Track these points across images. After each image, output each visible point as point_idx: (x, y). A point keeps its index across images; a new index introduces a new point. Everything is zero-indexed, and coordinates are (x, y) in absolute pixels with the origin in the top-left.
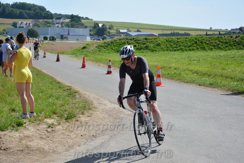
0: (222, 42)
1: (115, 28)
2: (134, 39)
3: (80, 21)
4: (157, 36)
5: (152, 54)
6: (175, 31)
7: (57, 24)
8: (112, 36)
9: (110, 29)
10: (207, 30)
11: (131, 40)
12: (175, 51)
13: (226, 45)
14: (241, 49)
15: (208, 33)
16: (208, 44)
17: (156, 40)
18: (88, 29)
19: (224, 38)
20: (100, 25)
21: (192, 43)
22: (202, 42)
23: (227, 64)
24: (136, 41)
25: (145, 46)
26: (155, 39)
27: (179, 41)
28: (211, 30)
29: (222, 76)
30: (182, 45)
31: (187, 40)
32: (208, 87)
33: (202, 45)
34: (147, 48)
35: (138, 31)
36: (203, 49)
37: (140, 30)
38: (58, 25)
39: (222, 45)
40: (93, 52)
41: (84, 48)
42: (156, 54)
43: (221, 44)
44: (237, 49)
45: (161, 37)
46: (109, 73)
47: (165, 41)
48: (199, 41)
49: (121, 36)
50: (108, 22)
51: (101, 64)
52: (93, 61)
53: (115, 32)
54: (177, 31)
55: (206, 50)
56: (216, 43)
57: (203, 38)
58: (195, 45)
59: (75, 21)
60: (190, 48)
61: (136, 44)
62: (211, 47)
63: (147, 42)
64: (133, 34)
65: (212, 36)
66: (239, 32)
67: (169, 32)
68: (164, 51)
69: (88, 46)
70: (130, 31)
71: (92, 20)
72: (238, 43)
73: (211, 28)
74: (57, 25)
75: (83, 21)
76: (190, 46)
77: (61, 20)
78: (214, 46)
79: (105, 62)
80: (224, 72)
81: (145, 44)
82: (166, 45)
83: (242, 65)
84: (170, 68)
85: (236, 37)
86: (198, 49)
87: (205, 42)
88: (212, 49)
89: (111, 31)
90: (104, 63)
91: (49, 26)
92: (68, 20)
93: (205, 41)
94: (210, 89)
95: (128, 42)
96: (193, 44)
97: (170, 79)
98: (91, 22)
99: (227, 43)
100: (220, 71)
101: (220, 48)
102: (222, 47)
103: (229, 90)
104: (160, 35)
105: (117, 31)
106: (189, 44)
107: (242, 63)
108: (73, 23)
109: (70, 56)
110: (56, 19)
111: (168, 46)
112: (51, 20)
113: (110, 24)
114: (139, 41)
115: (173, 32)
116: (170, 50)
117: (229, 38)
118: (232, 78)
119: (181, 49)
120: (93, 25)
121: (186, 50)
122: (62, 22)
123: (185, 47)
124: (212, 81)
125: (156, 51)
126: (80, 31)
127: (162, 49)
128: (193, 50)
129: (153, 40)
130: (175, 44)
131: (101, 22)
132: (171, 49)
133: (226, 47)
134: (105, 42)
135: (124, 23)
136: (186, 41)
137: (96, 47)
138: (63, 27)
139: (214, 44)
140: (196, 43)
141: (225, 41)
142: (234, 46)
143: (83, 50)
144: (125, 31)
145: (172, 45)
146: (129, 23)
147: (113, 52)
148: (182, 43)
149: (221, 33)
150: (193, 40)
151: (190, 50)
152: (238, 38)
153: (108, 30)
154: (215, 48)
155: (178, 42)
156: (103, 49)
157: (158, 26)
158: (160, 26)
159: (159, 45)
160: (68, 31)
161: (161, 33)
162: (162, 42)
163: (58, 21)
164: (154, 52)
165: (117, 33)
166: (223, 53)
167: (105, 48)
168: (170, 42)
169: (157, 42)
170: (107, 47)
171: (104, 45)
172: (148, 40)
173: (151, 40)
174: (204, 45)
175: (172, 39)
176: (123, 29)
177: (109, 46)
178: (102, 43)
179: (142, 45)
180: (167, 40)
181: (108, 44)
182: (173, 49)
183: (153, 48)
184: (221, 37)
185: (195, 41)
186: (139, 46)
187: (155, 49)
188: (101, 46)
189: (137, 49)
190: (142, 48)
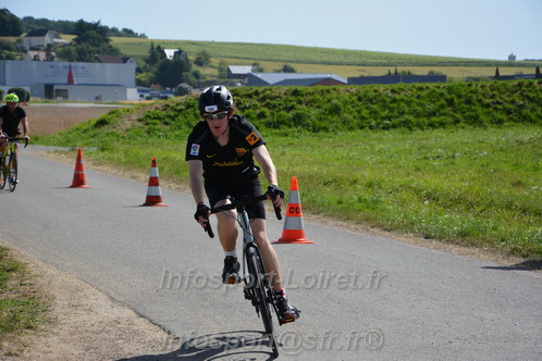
0: (531, 100)
1: (215, 61)
3: (107, 41)
4: (344, 84)
6: (400, 69)
7: (32, 49)
8: (205, 85)
9: (199, 63)
10: (498, 64)
12: (386, 128)
15: (501, 74)
16: (488, 106)
17: (328, 96)
18: (131, 67)
19: (538, 88)
20: (170, 53)
21: (438, 103)
22: (469, 102)
24: (263, 99)
25: (291, 114)
27: (397, 97)
28: (511, 62)
30: (407, 109)
31: (423, 94)
32: (452, 242)
33: (470, 110)
34: (298, 120)
35: (286, 70)
36: (475, 121)
38: (35, 53)
39: (533, 110)
40: (130, 137)
41: (102, 123)
42: (327, 139)
43: (532, 105)
47: (355, 98)
48: (459, 96)
49: (232, 85)
50: (194, 43)
52: (118, 164)
53: (216, 72)
54: (406, 69)
56: (513, 102)
57: (473, 88)
58: (448, 110)
59: (90, 40)
60: (434, 119)
61: (266, 110)
62: (499, 116)
63: (300, 103)
64: (271, 79)
68: (351, 129)
69: (114, 118)
70: (261, 70)
71: (143, 36)
73: (512, 57)
74: (32, 54)
75: (115, 41)
76: (434, 114)
77: (47, 39)
78: (509, 112)
81: (292, 108)
82: (359, 112)
84: (355, 182)
86: (457, 121)
87: (480, 101)
88: (499, 122)
89: (203, 70)
91: (9, 58)
92: (66, 39)
93: (481, 97)
95: (238, 104)
96: (442, 106)
97: (340, 218)
98: (140, 44)
100: (504, 191)
101: (525, 119)
102: (533, 115)
105: (220, 70)
106: (430, 107)
108: (84, 46)
109: (51, 148)
110: (29, 35)
111: (365, 113)
112: (12, 39)
115: (393, 72)
116: (371, 127)
118: (539, 214)
119: (406, 124)
120: (146, 53)
121: (419, 126)
122: (49, 46)
123: (418, 116)
125: (326, 129)
126: (108, 71)
127: (345, 122)
128: (442, 124)
129: (318, 96)
130: (385, 107)
131: (170, 44)
132: (373, 123)
134: (167, 106)
135: (243, 44)
136: (418, 97)
137: (140, 120)
138: (52, 59)
139: (507, 105)
140: (450, 102)
141: (541, 96)
143: (97, 131)
144: (247, 70)
145: (375, 112)
146: (259, 45)
148: (408, 103)
150: (442, 95)
151: (432, 125)
154: (510, 119)
155: (394, 101)
156: (160, 125)
157: (347, 53)
158: (355, 53)
159: (335, 110)
160: (67, 70)
161: (357, 74)
162: (346, 102)
163: (36, 41)
164: (321, 133)
165: (220, 78)
167: (166, 124)
168: (372, 103)
169: (329, 101)
170: (173, 118)
171: (164, 113)
172: (302, 96)
173: (311, 97)
174: (475, 111)
175: (375, 91)
176: (240, 64)
177: (180, 117)
178: (157, 109)
179: (283, 113)
180: (361, 94)
181: (175, 110)
182: (378, 124)
183: (317, 122)
184: (531, 84)
185: (449, 97)
186: (273, 115)
187: (323, 125)
188: (155, 118)
189: (268, 125)
190: (282, 123)
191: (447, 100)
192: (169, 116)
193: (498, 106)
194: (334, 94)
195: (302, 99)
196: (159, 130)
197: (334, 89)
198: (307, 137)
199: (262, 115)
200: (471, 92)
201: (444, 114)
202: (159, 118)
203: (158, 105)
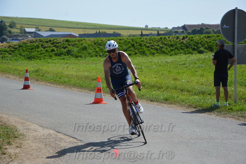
0: (166, 45)
1: (18, 26)
2: (50, 41)
4: (77, 37)
5: (77, 61)
6: (101, 31)
8: (15, 37)
9: (11, 26)
10: (141, 29)
11: (47, 42)
13: (172, 48)
14: (190, 53)
15: (143, 33)
16: (148, 47)
17: (81, 42)
19: (168, 39)
21: (128, 46)
22: (140, 45)
23: (178, 73)
24: (53, 43)
25: (66, 50)
26: (79, 41)
28: (146, 28)
29: (175, 88)
31: (121, 42)
33: (141, 48)
34: (69, 53)
35: (51, 30)
36: (143, 53)
37: (53, 28)
39: (167, 49)
42: (82, 61)
43: (167, 47)
44: (185, 54)
45: (87, 39)
46: (26, 87)
47: (93, 43)
48: (137, 43)
49: (27, 37)
50: (8, 18)
51: (11, 76)
53: (19, 31)
54: (103, 31)
55: (146, 55)
56: (158, 45)
57: (142, 39)
58: (132, 49)
61: (54, 48)
62: (153, 51)
63: (69, 45)
64: (45, 34)
65: (153, 37)
66: (183, 32)
67: (93, 32)
68: (92, 56)
70: (39, 30)
72: (187, 46)
73: (147, 26)
78: (157, 50)
79: (16, 72)
80: (178, 83)
81: (66, 47)
82: (95, 49)
83: (197, 73)
85: (184, 38)
86: (136, 53)
87: (145, 45)
88: (153, 54)
89: (13, 30)
90: (14, 75)
93: (145, 43)
94: (166, 105)
95: (42, 45)
96: (130, 47)
99: (172, 46)
100: (172, 82)
101: (164, 52)
102: (166, 51)
103: (190, 106)
104: (81, 36)
105: (21, 30)
107: (196, 71)
111: (97, 50)
113: (10, 20)
114: (57, 43)
115: (98, 32)
116: (100, 56)
117: (175, 39)
118: (188, 91)
124: (166, 95)
125: (81, 57)
127: (89, 54)
129: (77, 42)
132: (101, 54)
133: (172, 50)
134: (10, 46)
135: (31, 18)
139: (156, 47)
140: (133, 45)
141: (170, 43)
142: (182, 49)
144: (33, 30)
145: (102, 49)
146: (38, 19)
147: (23, 59)
149: (160, 32)
150: (129, 42)
152: (186, 40)
153: (9, 29)
154: (157, 53)
156: (7, 55)
159: (85, 48)
161: (83, 33)
162: (89, 45)
164: (79, 58)
165: (21, 33)
166: (170, 59)
167: (10, 54)
168: (100, 45)
169: (82, 44)
170: (13, 52)
171: (9, 49)
172: (70, 42)
173: (74, 43)
174: (143, 49)
175: (101, 40)
176: (30, 28)
177: (16, 51)
178: (5, 47)
179: (62, 49)
180: (96, 42)
181: (14, 48)
182: (103, 54)
183: (77, 54)
184: (165, 38)
185: (132, 43)
186: (58, 50)
187: (80, 55)
188: (5, 51)
189: (56, 55)
190: (62, 54)
191: (131, 44)
192: (12, 51)
193: (153, 47)
194: (84, 42)
195: (70, 43)
196: (7, 57)
197: (84, 39)
198: (73, 60)
199: (53, 50)
200: (141, 41)
201: (131, 51)
202: (7, 52)
203: (6, 46)
